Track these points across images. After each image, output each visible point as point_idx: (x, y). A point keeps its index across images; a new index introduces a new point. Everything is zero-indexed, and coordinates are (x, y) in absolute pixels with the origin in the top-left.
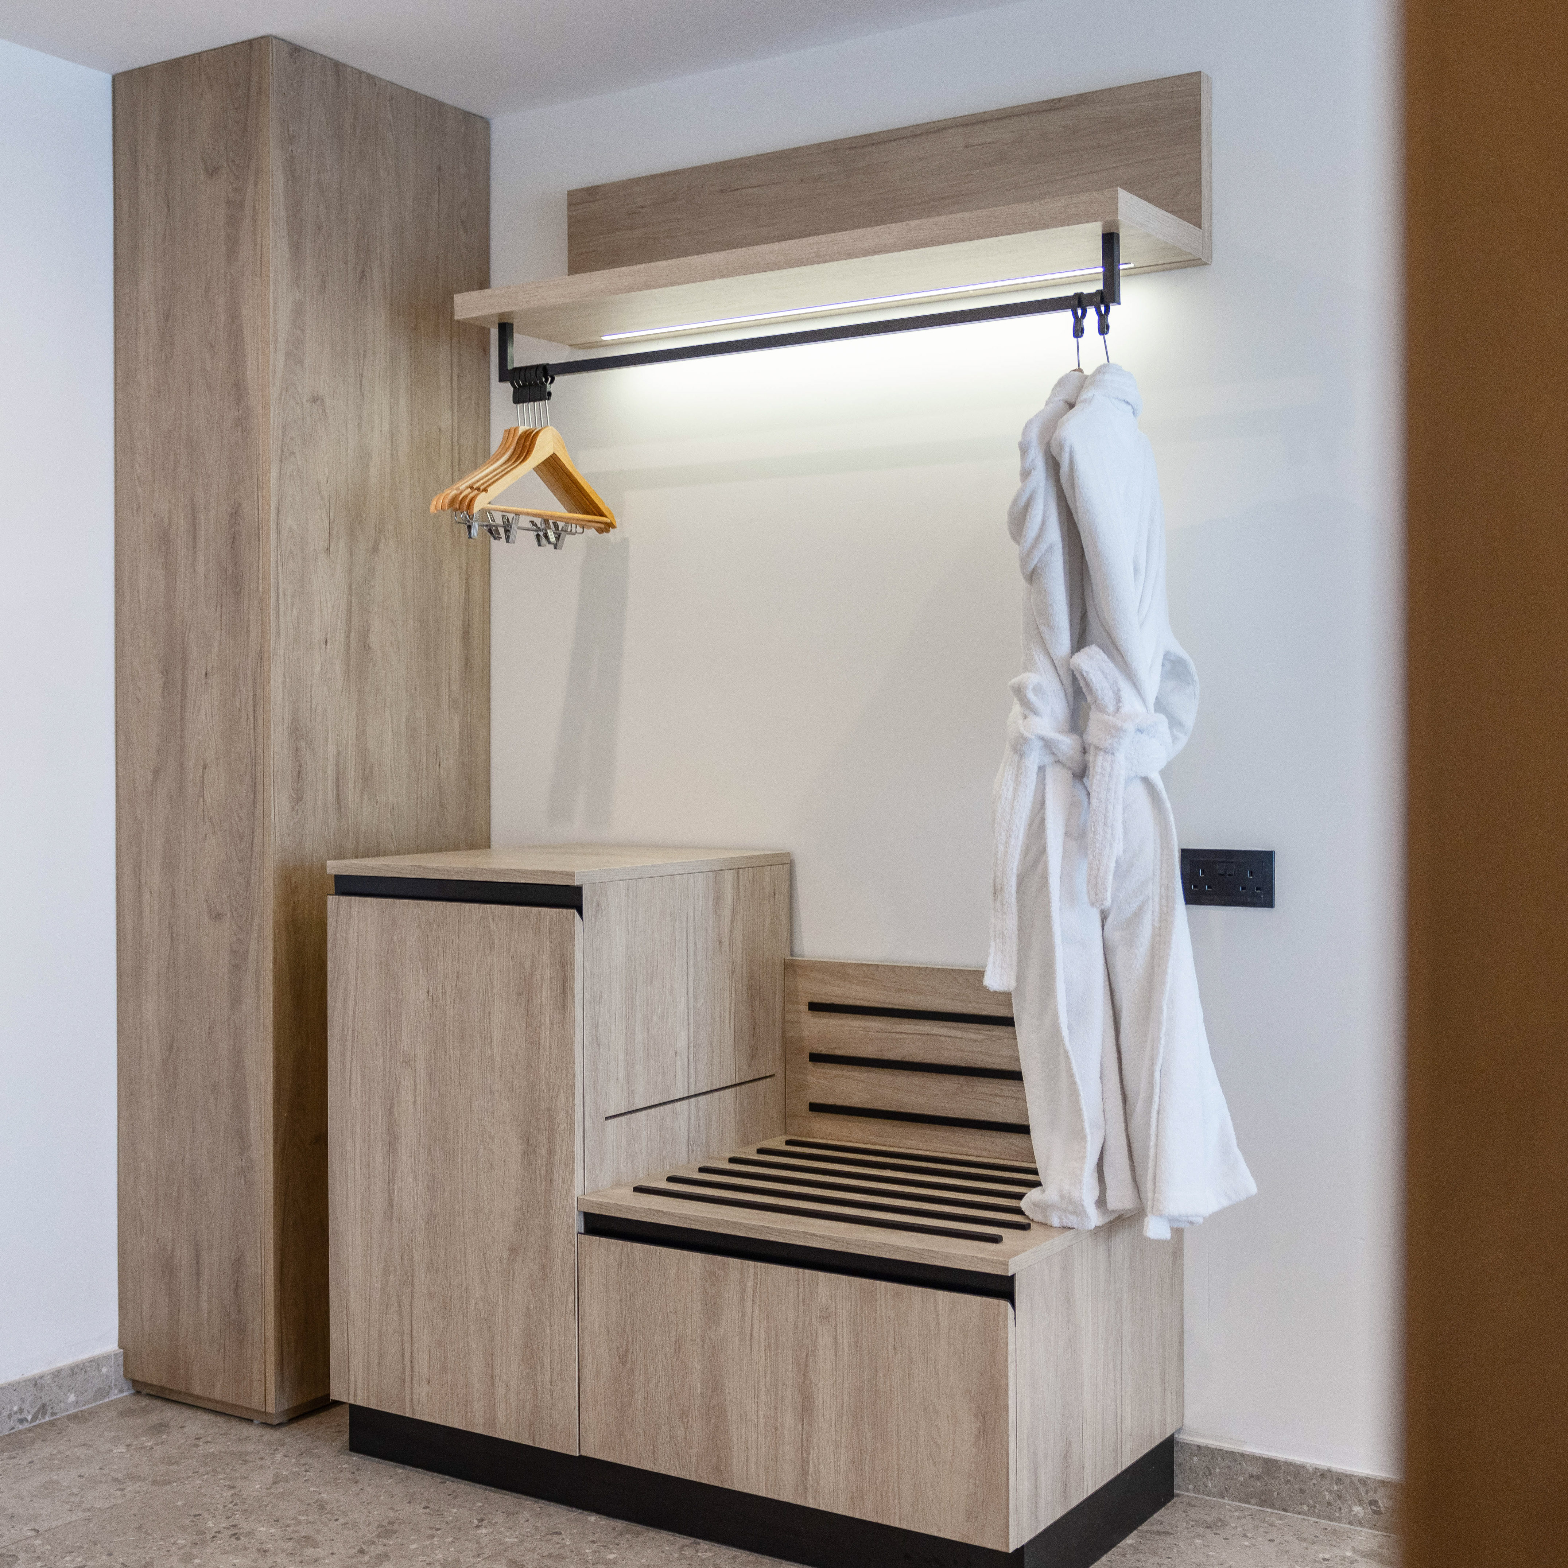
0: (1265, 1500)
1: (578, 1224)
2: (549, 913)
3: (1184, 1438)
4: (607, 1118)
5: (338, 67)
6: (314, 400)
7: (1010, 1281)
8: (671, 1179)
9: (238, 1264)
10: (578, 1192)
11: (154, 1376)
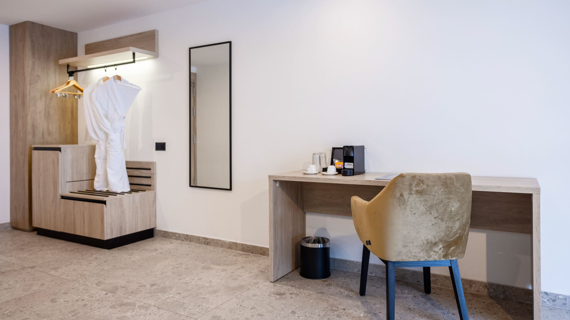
0: (165, 237)
1: (61, 197)
2: (56, 152)
3: (157, 229)
4: (67, 182)
5: (42, 26)
6: (37, 76)
7: (105, 201)
8: (79, 191)
9: (24, 207)
10: (60, 192)
11: (14, 226)
